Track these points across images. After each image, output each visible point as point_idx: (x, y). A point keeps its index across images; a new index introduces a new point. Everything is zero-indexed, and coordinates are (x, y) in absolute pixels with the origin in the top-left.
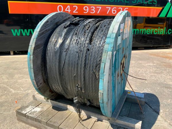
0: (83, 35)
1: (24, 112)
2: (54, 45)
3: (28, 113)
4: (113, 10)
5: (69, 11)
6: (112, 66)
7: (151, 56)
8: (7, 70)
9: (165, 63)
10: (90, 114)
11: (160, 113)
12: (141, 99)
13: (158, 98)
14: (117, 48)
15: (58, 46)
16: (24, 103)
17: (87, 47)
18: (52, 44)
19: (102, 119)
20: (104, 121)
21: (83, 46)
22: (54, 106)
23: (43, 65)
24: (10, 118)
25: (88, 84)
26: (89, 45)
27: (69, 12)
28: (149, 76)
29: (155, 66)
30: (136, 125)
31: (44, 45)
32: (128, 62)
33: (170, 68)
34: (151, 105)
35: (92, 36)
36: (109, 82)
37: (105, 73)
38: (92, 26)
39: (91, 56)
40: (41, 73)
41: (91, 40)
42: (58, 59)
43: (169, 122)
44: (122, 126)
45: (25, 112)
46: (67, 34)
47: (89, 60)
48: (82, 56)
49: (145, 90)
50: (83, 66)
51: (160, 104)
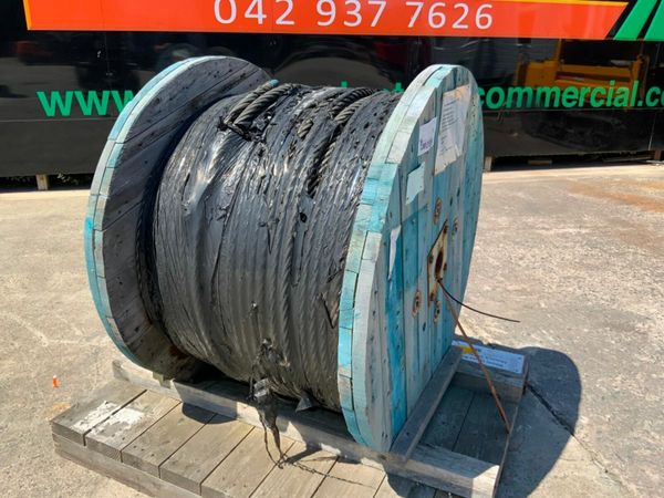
0: (287, 159)
1: (80, 427)
2: (182, 191)
3: (93, 432)
4: (431, 15)
5: (261, 17)
6: (384, 283)
7: (575, 195)
8: (24, 253)
9: (624, 224)
10: (319, 435)
11: (577, 430)
12: (510, 380)
13: (579, 368)
14: (408, 213)
15: (194, 198)
16: (84, 385)
17: (298, 207)
18: (176, 188)
19: (361, 455)
20: (364, 461)
21: (285, 202)
22: (189, 405)
23: (143, 263)
24: (33, 444)
25: (302, 338)
26: (307, 199)
27: (260, 22)
28: (557, 280)
29: (583, 236)
30: (476, 479)
31: (147, 187)
32: (464, 242)
33: (641, 247)
34: (548, 396)
35: (317, 166)
36: (372, 339)
37: (357, 311)
38: (320, 126)
39: (312, 239)
40: (135, 292)
41: (314, 179)
42: (195, 245)
43: (606, 462)
44: (427, 483)
45: (85, 428)
46: (228, 152)
47: (305, 257)
48: (281, 240)
49: (533, 336)
50: (284, 274)
51: (584, 392)
